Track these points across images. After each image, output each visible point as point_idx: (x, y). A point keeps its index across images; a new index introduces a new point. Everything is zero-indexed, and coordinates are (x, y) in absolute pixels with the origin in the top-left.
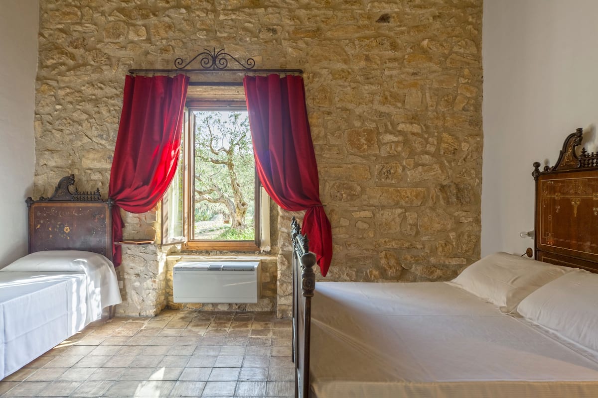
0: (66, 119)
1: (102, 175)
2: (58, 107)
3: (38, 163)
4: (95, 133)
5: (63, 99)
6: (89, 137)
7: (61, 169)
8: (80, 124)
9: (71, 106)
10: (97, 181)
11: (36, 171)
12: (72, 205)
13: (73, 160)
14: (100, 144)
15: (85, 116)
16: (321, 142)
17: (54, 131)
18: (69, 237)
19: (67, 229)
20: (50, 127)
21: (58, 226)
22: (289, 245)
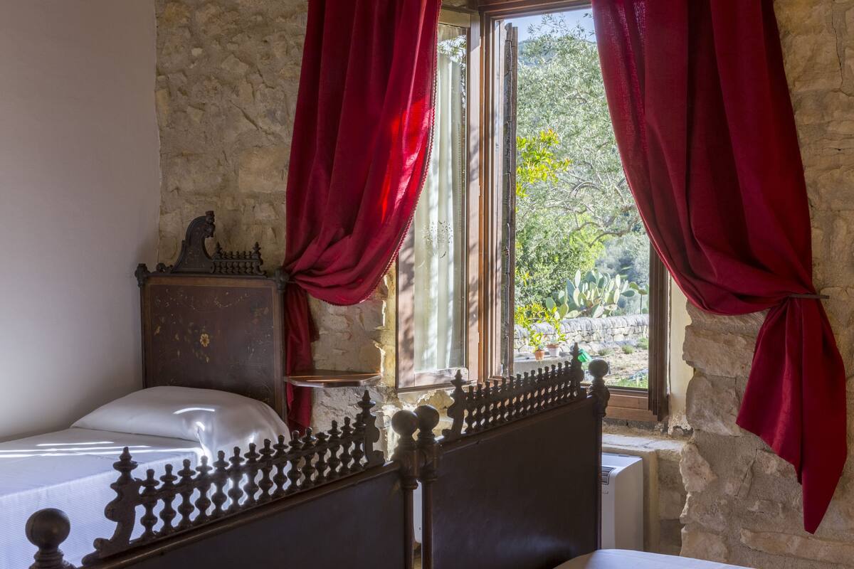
0: (209, 79)
1: (274, 208)
2: (196, 52)
3: (165, 185)
4: (261, 107)
5: (205, 32)
6: (251, 117)
7: (203, 199)
8: (235, 90)
9: (219, 47)
10: (265, 224)
11: (163, 202)
12: (211, 282)
13: (224, 175)
14: (273, 133)
15: (242, 68)
16: (822, 84)
17: (189, 109)
18: (209, 357)
19: (205, 339)
20: (182, 100)
21: (190, 331)
22: (715, 418)
